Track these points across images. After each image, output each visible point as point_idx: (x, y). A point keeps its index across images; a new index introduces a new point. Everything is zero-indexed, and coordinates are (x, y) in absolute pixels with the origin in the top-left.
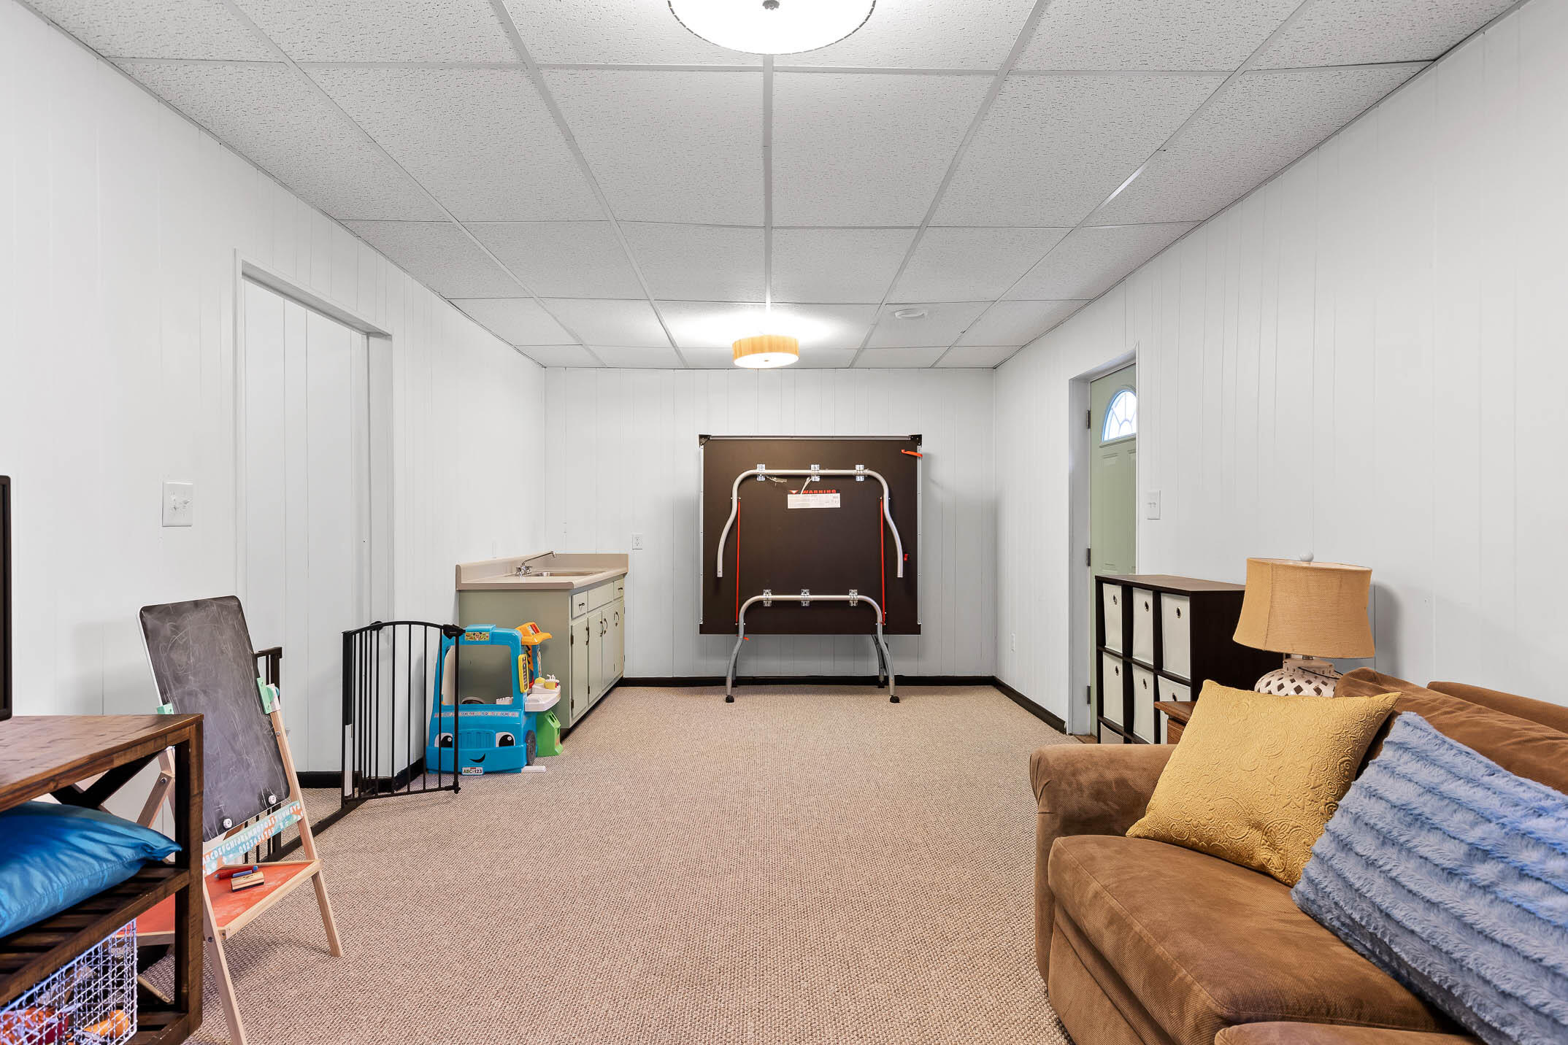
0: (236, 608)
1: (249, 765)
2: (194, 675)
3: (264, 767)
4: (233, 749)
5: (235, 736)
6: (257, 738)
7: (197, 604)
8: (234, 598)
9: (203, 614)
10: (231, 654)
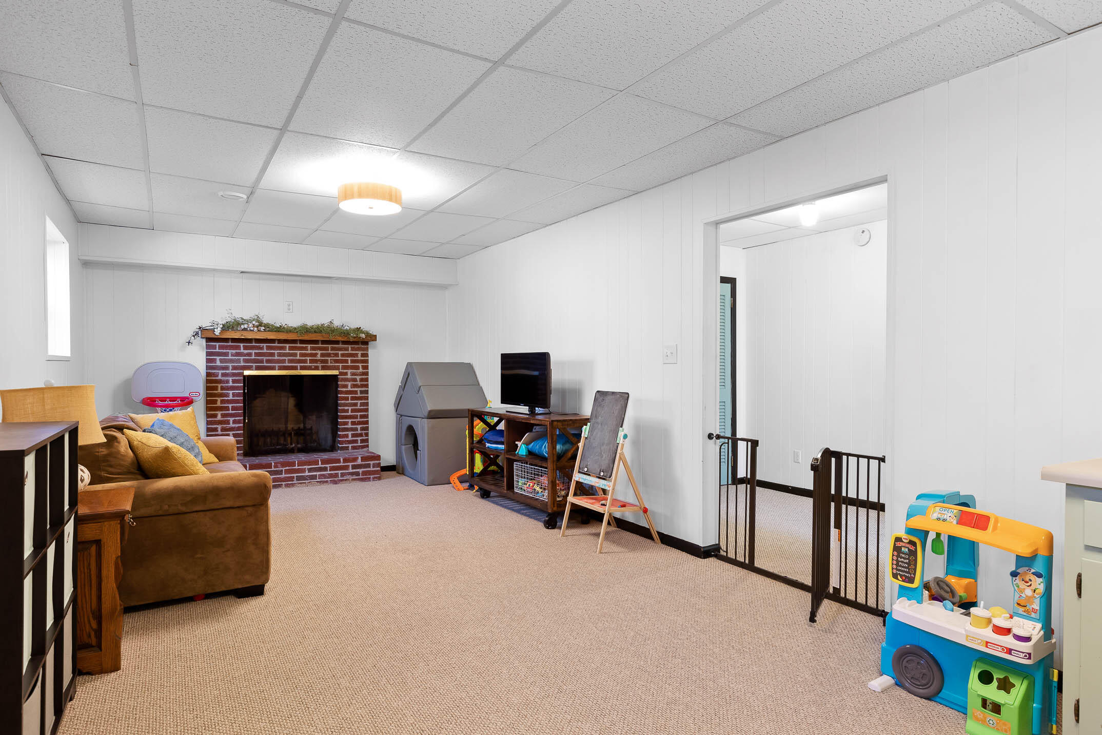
0: (626, 398)
1: (602, 457)
2: (601, 417)
3: (607, 462)
4: (601, 448)
5: (603, 445)
6: (610, 449)
7: (613, 393)
8: (628, 394)
9: (613, 397)
10: (616, 414)
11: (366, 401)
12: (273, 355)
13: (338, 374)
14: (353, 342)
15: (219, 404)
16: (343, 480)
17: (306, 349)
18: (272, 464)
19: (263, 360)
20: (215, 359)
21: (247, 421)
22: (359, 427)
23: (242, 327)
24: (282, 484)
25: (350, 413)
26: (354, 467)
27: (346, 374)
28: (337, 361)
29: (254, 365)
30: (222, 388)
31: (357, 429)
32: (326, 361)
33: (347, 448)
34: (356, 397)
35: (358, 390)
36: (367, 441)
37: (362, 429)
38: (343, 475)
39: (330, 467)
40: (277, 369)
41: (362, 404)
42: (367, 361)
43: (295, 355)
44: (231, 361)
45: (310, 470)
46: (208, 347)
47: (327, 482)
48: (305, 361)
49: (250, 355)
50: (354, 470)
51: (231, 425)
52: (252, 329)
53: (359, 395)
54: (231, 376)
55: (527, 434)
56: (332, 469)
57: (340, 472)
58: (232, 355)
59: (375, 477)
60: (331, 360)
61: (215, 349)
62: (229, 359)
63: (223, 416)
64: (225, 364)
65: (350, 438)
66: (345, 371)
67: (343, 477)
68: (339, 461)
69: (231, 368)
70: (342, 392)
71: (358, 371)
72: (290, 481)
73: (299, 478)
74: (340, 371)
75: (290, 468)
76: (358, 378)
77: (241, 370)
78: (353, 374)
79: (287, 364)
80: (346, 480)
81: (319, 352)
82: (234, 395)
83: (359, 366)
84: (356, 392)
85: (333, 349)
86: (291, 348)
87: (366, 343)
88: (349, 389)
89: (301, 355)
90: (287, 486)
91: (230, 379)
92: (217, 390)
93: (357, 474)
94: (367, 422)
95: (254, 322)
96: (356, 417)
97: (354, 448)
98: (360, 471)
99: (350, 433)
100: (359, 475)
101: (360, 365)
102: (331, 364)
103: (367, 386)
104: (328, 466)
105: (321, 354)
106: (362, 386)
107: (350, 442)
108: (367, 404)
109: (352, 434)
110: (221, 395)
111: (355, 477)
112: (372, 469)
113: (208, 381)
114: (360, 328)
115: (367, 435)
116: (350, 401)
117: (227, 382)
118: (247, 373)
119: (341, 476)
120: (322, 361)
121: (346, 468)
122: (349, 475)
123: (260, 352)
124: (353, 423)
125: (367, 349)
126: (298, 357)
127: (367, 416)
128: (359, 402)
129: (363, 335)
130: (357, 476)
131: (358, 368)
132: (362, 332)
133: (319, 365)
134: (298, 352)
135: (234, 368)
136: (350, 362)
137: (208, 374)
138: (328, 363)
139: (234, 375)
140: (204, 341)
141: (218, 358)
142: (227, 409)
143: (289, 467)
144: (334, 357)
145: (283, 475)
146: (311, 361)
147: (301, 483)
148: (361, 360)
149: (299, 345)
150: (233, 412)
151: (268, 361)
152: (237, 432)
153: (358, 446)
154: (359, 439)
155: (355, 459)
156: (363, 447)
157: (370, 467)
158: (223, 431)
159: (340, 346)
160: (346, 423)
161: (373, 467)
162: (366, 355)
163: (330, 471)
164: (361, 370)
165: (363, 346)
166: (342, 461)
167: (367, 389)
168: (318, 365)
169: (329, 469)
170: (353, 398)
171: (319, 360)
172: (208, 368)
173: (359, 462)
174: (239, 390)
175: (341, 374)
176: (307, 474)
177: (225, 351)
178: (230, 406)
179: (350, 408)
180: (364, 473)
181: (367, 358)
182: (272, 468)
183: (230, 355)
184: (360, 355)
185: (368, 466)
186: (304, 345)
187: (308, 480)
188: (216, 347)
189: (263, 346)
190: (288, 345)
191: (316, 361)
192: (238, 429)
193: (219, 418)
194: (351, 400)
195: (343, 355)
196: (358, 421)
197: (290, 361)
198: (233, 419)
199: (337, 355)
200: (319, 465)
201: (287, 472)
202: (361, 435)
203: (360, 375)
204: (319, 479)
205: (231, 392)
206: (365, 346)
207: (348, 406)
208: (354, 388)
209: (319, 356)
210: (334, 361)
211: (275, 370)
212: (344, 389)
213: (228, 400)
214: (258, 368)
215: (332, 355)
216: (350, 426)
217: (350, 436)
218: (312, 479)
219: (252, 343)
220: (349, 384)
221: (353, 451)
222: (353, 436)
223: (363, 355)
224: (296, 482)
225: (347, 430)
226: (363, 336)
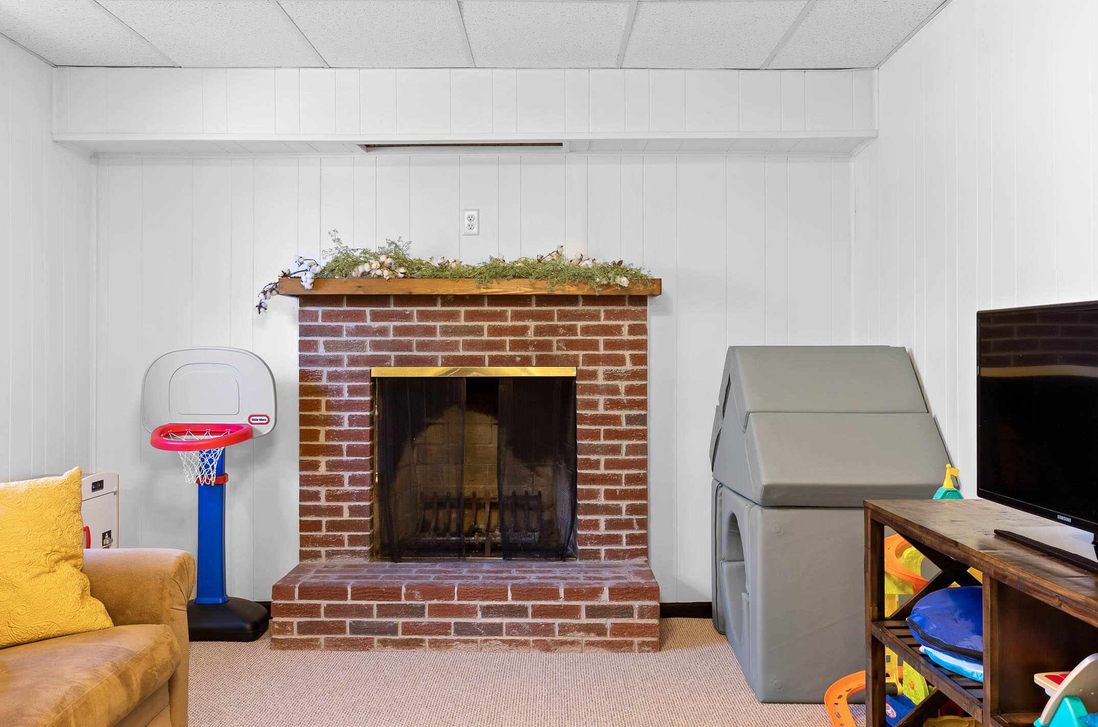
11: (640, 442)
12: (430, 331)
13: (574, 374)
14: (601, 296)
15: (322, 441)
16: (563, 643)
17: (501, 316)
18: (400, 589)
19: (410, 342)
20: (316, 342)
21: (377, 480)
22: (624, 504)
23: (361, 269)
24: (422, 641)
25: (602, 471)
26: (593, 612)
27: (593, 375)
28: (571, 345)
29: (393, 354)
30: (330, 406)
31: (618, 510)
32: (547, 345)
33: (595, 555)
34: (616, 431)
35: (623, 413)
36: (644, 539)
37: (632, 510)
38: (564, 629)
39: (533, 606)
40: (440, 363)
41: (631, 450)
42: (643, 345)
43: (478, 331)
44: (348, 346)
45: (487, 611)
46: (303, 316)
47: (525, 643)
48: (500, 346)
49: (383, 331)
50: (593, 621)
51: (347, 487)
52: (379, 272)
53: (624, 426)
54: (346, 380)
55: (1087, 661)
56: (539, 612)
57: (557, 621)
58: (349, 333)
59: (644, 642)
60: (558, 341)
61: (316, 320)
62: (341, 342)
63: (331, 466)
64: (336, 354)
65: (602, 531)
66: (591, 368)
67: (564, 635)
68: (554, 594)
69: (346, 361)
70: (585, 420)
71: (623, 368)
72: (441, 634)
73: (462, 629)
74: (581, 367)
75: (441, 602)
76: (622, 385)
77: (366, 365)
78: (610, 376)
79: (461, 353)
80: (572, 643)
81: (532, 324)
82: (352, 421)
83: (623, 357)
84: (616, 420)
85: (563, 316)
86: (470, 316)
87: (641, 300)
88: (601, 411)
89: (494, 331)
90: (434, 644)
91: (345, 385)
92: (318, 409)
93: (600, 630)
94: (643, 494)
95: (383, 258)
96: (616, 480)
97: (611, 555)
98: (608, 622)
99: (602, 519)
100: (604, 634)
101: (627, 353)
102: (560, 353)
103: (643, 405)
104: (529, 604)
105: (537, 328)
106: (632, 405)
107: (601, 540)
108: (644, 449)
109: (606, 521)
110: (327, 421)
111: (593, 638)
112: (636, 620)
113: (303, 391)
114: (621, 262)
115: (643, 524)
116: (602, 442)
117: (339, 392)
118: (376, 372)
119: (560, 632)
120: (539, 346)
121: (572, 612)
122: (579, 631)
123: (405, 326)
124: (610, 495)
125: (643, 315)
126: (485, 337)
127: (643, 479)
128: (624, 443)
129: (625, 279)
130: (599, 635)
131: (620, 361)
132: (625, 272)
133: (533, 354)
134: (486, 324)
135: (353, 362)
136: (601, 346)
137: (303, 376)
138: (552, 351)
139: (352, 376)
140: (295, 302)
141: (321, 340)
142: (337, 451)
143: (439, 599)
144: (565, 335)
145: (426, 619)
146: (515, 345)
147: (466, 642)
148: (629, 341)
149: (486, 308)
150: (351, 458)
151: (422, 346)
152: (357, 503)
153: (622, 550)
154: (624, 533)
155: (595, 593)
156: (633, 554)
157: (631, 615)
158: (331, 501)
159: (580, 308)
160: (593, 495)
161: (641, 616)
162: (642, 330)
163: (534, 616)
164: (629, 366)
165: (633, 308)
166: (562, 594)
167: (643, 412)
168: (530, 353)
169: (530, 611)
170: (609, 435)
171: (532, 343)
172: (303, 361)
173: (605, 599)
174: (362, 410)
175: (582, 374)
176: (479, 619)
177: (334, 324)
178: (345, 444)
179: (603, 458)
180: (618, 630)
181: (644, 337)
182: (400, 599)
183: (345, 333)
184: (625, 330)
185: (627, 612)
186: (499, 309)
187: (481, 635)
188: (317, 317)
189: (412, 312)
190: (462, 309)
191: (524, 345)
192: (360, 496)
193: (323, 470)
194: (606, 438)
195: (586, 330)
196: (622, 491)
197: (469, 345)
198: (350, 473)
199: (571, 330)
200: (506, 599)
201: (436, 611)
202: (628, 524)
203: (628, 378)
204: (508, 634)
205: (346, 415)
206: (639, 308)
207: (598, 453)
208: (612, 408)
209: (531, 332)
210: (566, 346)
211: (436, 365)
212: (589, 413)
213: (340, 431)
214: (402, 362)
215: (561, 331)
216: (602, 501)
217: (602, 525)
218: (491, 634)
219: (387, 305)
220: (601, 399)
221: (609, 562)
222: (610, 525)
223: (633, 330)
224: (455, 638)
225: (595, 510)
226: (624, 281)
